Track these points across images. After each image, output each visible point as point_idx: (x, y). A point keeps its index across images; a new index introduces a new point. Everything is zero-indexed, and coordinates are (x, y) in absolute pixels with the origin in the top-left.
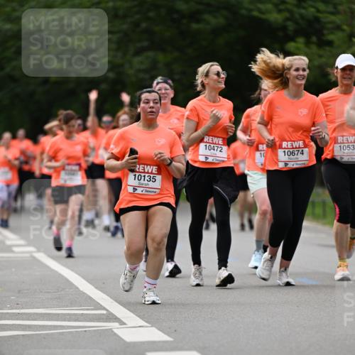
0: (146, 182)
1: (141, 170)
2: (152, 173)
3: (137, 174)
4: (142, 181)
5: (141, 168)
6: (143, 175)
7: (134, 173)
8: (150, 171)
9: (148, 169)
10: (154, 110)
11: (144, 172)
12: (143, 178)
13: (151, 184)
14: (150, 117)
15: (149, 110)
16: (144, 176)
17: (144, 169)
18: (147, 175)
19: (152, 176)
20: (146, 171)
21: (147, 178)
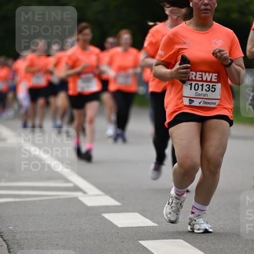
0: (204, 92)
1: (198, 79)
2: (211, 81)
3: (194, 83)
4: (199, 91)
5: (198, 76)
6: (200, 83)
7: (190, 82)
8: (209, 79)
9: (207, 76)
10: (209, 7)
11: (202, 81)
12: (200, 87)
13: (210, 95)
14: (204, 15)
15: (203, 7)
16: (202, 85)
17: (202, 77)
18: (205, 84)
19: (211, 84)
20: (204, 79)
21: (205, 88)
